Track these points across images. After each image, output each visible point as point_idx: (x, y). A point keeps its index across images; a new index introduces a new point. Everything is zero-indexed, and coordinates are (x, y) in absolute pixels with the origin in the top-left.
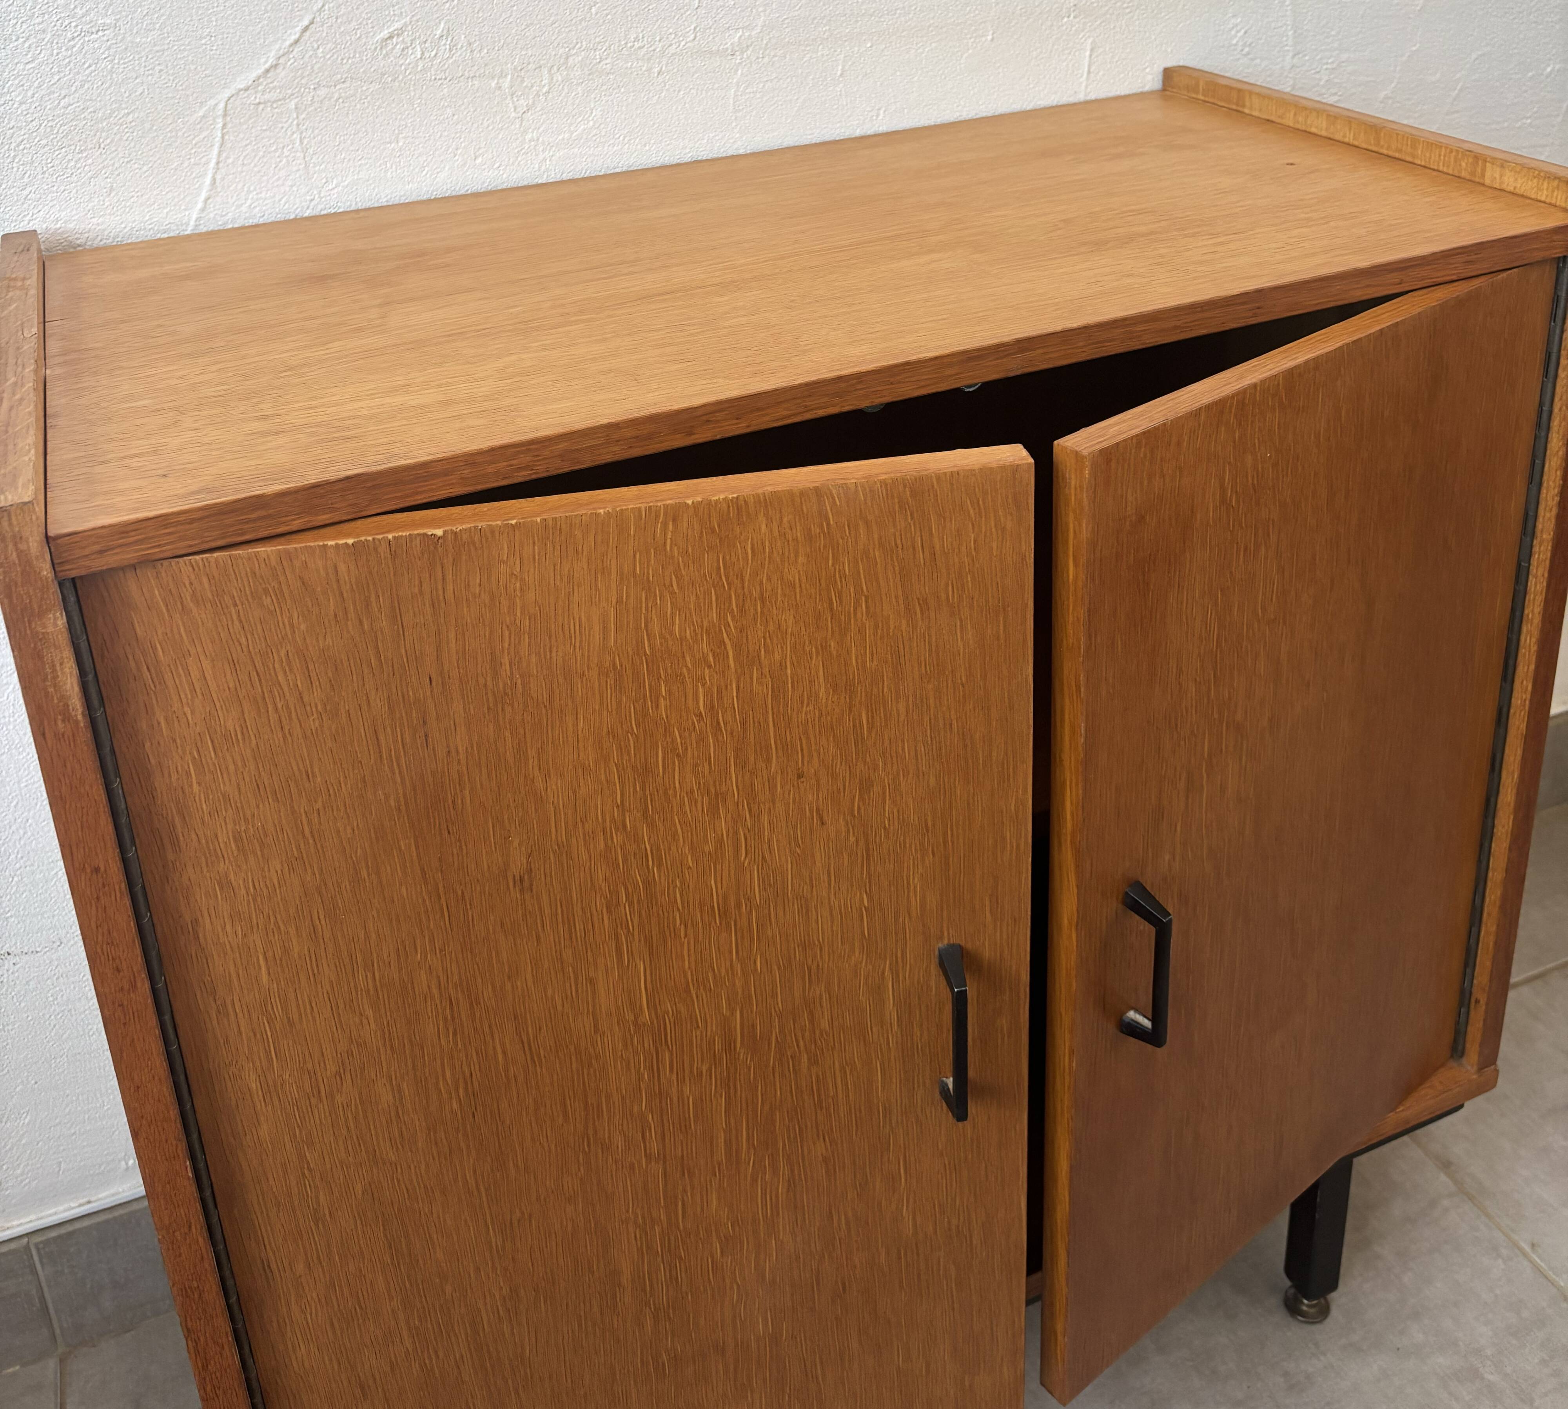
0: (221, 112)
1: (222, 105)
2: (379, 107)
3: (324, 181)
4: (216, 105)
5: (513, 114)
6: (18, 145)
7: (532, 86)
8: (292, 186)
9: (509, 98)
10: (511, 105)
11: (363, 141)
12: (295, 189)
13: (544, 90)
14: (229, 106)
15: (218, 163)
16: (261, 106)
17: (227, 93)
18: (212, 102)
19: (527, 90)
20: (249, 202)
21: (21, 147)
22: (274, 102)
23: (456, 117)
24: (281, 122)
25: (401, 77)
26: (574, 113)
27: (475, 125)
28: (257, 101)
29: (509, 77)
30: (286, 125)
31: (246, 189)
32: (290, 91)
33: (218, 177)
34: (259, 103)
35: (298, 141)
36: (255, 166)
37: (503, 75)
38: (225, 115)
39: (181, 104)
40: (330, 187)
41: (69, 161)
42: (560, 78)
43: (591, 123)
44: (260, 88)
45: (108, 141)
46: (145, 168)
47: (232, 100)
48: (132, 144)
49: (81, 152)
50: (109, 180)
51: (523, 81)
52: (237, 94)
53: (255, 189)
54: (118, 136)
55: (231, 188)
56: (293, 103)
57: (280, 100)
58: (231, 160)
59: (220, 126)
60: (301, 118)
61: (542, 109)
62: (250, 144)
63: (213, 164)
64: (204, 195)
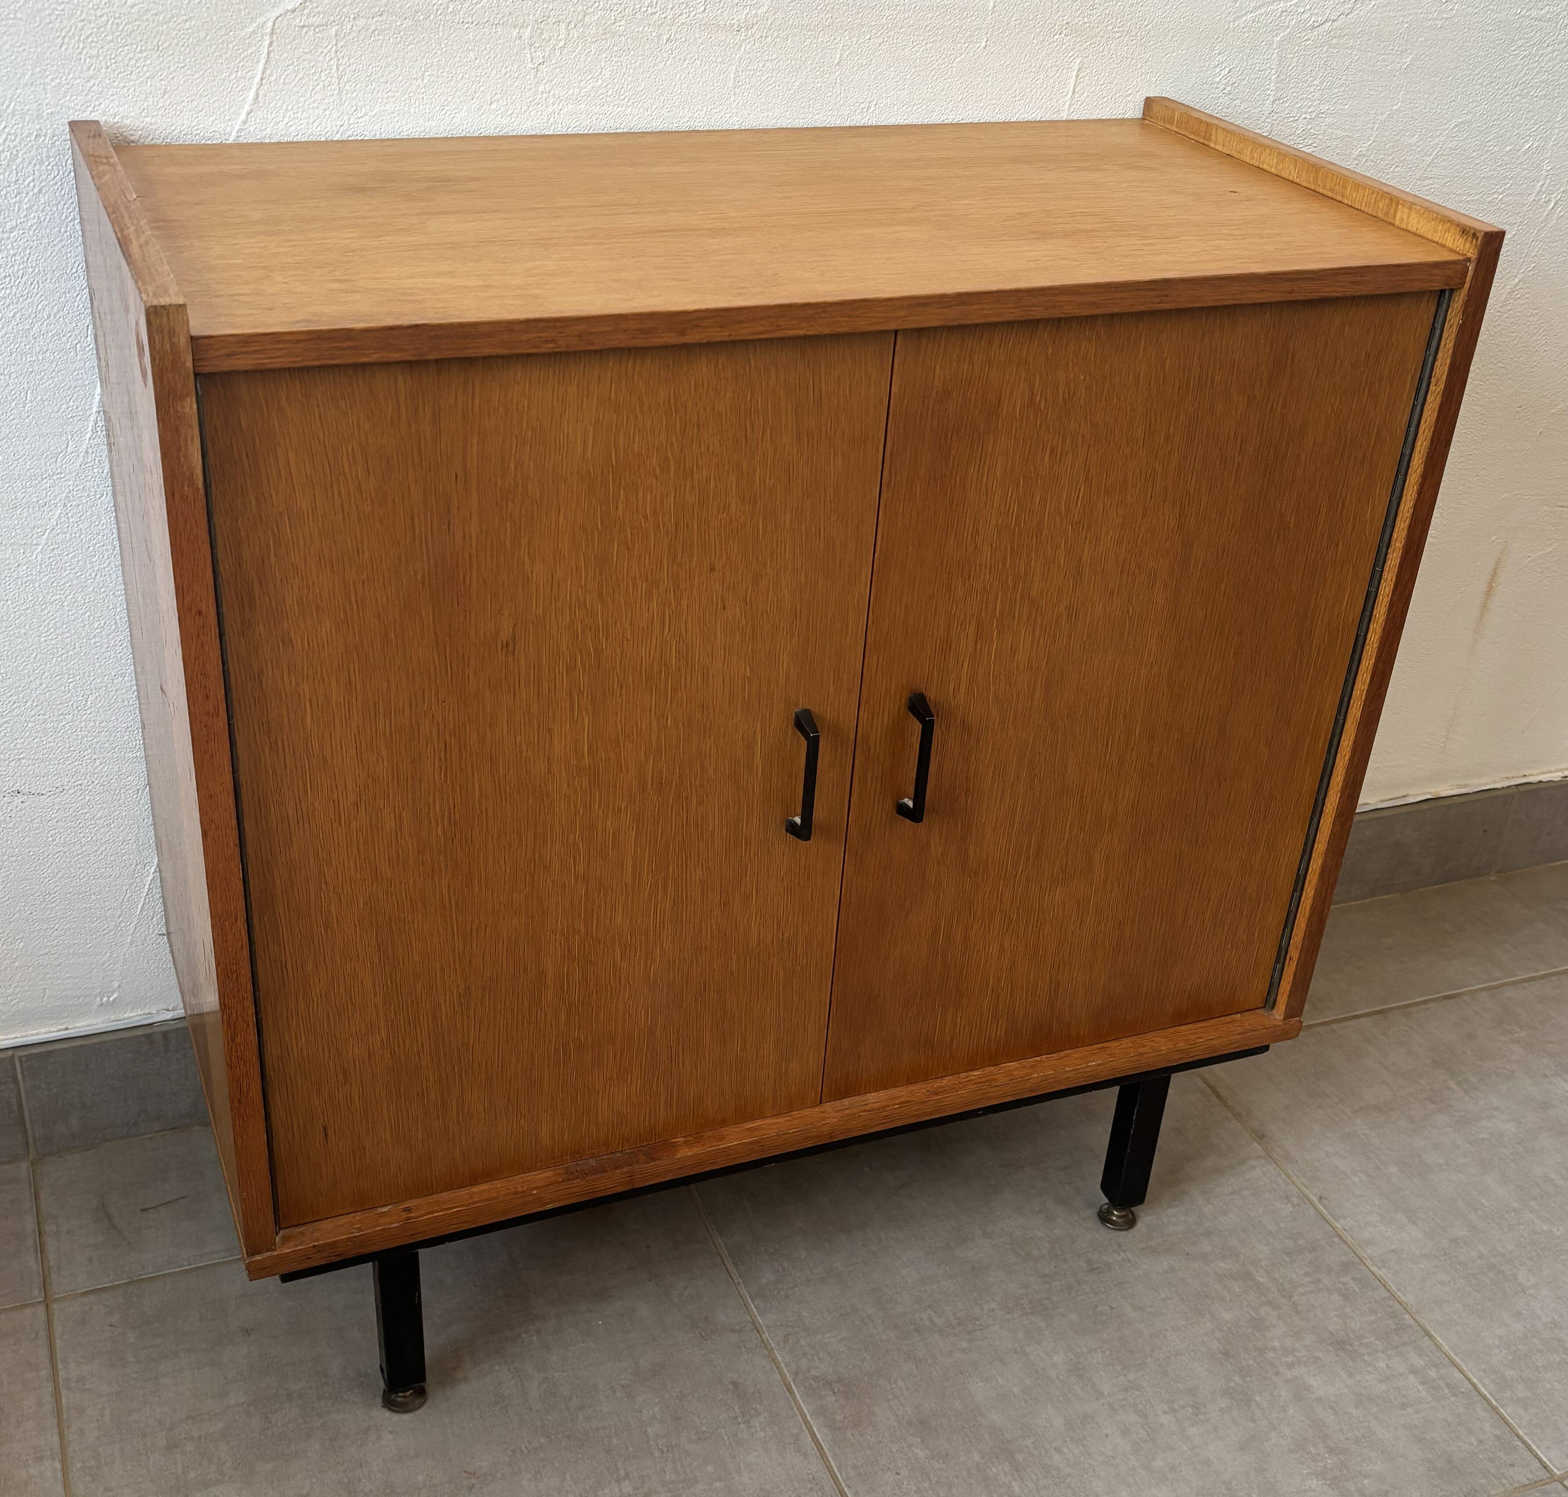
0: (269, 30)
1: (270, 24)
2: (410, 43)
3: (354, 108)
4: (265, 22)
5: (530, 65)
6: (87, 38)
7: (549, 40)
8: (325, 110)
9: (528, 48)
10: (528, 55)
11: (393, 74)
12: (327, 112)
13: (560, 45)
14: (277, 26)
15: (262, 79)
16: (305, 30)
17: (277, 12)
18: (262, 19)
19: (544, 43)
20: (286, 120)
22: (318, 26)
23: (478, 61)
24: (321, 47)
25: (432, 17)
26: (585, 70)
27: (494, 71)
28: (302, 23)
29: (530, 28)
30: (326, 51)
31: (284, 107)
32: (332, 18)
33: (261, 92)
34: (304, 26)
35: (334, 68)
36: (295, 86)
37: (524, 26)
38: (272, 34)
39: (234, 17)
40: (359, 115)
41: (130, 59)
42: (576, 35)
43: (600, 81)
44: (305, 11)
45: (166, 44)
46: (197, 75)
47: (279, 20)
48: (188, 50)
49: (141, 52)
50: (163, 83)
51: (542, 34)
52: (285, 14)
53: (292, 109)
54: (175, 41)
55: (271, 105)
56: (333, 30)
57: (322, 25)
58: (274, 78)
59: (267, 43)
60: (340, 45)
61: (556, 63)
62: (292, 64)
63: (257, 79)
64: (247, 108)
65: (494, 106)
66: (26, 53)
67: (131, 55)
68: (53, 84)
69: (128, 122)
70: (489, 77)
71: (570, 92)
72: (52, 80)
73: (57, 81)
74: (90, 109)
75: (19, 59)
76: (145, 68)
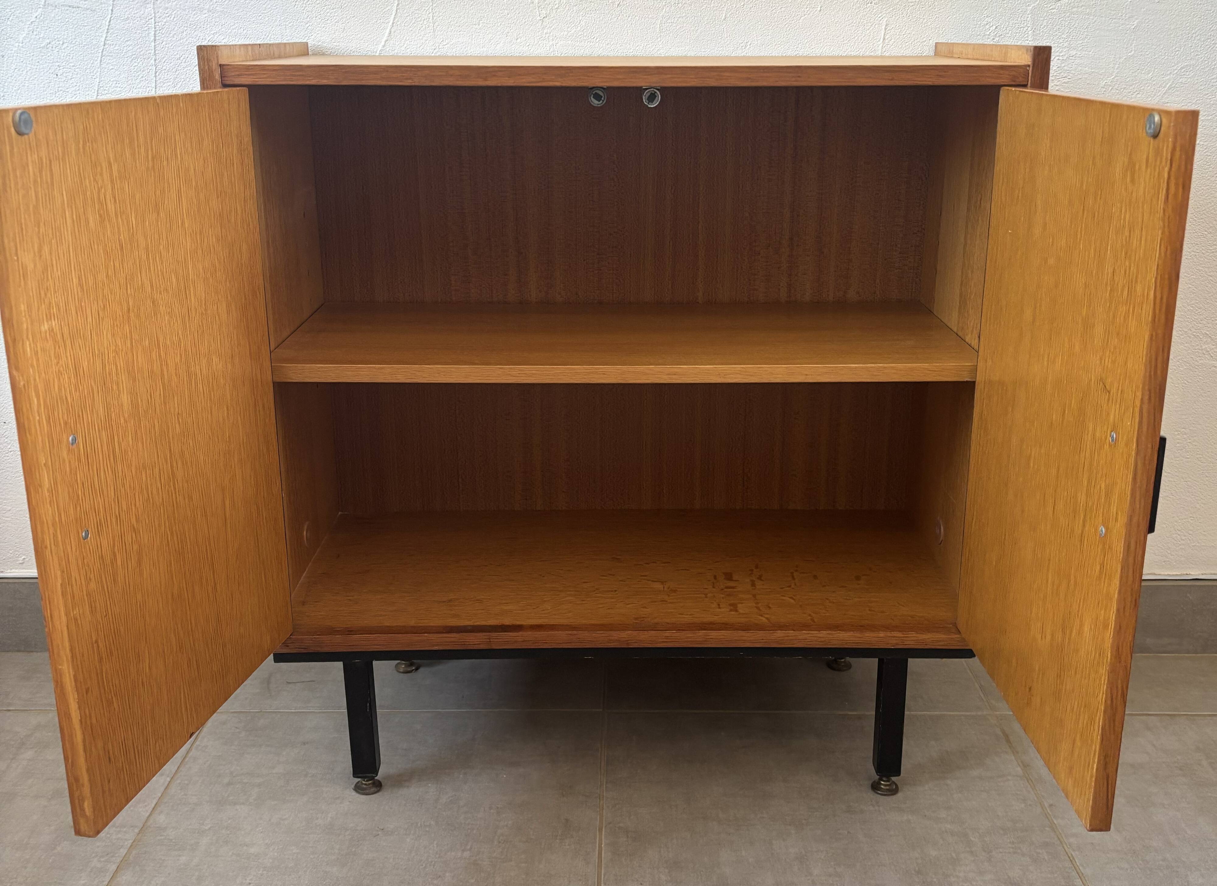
2: (472, 5)
3: (442, 40)
5: (538, 18)
7: (550, 4)
8: (427, 40)
9: (537, 8)
10: (538, 13)
11: (463, 22)
12: (427, 42)
13: (556, 7)
15: (393, 23)
19: (546, 6)
20: (405, 45)
21: (308, 3)
24: (424, 7)
27: (519, 21)
30: (427, 8)
31: (405, 39)
33: (393, 30)
35: (431, 17)
36: (410, 28)
40: (445, 44)
41: (327, 13)
43: (579, 28)
46: (360, 21)
48: (356, 8)
50: (343, 25)
58: (399, 23)
59: (396, 5)
60: (434, 5)
61: (554, 17)
62: (409, 15)
63: (391, 23)
64: (385, 39)
65: (518, 41)
66: (278, 9)
67: (328, 11)
68: (290, 25)
69: (325, 45)
70: (515, 24)
71: (562, 34)
72: (290, 23)
73: (292, 24)
74: (307, 38)
75: (274, 13)
76: (335, 17)
